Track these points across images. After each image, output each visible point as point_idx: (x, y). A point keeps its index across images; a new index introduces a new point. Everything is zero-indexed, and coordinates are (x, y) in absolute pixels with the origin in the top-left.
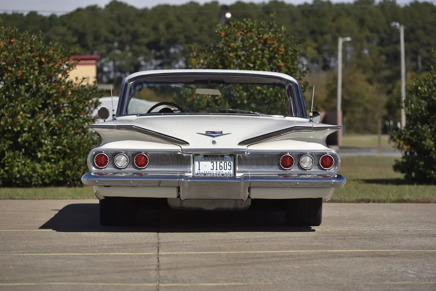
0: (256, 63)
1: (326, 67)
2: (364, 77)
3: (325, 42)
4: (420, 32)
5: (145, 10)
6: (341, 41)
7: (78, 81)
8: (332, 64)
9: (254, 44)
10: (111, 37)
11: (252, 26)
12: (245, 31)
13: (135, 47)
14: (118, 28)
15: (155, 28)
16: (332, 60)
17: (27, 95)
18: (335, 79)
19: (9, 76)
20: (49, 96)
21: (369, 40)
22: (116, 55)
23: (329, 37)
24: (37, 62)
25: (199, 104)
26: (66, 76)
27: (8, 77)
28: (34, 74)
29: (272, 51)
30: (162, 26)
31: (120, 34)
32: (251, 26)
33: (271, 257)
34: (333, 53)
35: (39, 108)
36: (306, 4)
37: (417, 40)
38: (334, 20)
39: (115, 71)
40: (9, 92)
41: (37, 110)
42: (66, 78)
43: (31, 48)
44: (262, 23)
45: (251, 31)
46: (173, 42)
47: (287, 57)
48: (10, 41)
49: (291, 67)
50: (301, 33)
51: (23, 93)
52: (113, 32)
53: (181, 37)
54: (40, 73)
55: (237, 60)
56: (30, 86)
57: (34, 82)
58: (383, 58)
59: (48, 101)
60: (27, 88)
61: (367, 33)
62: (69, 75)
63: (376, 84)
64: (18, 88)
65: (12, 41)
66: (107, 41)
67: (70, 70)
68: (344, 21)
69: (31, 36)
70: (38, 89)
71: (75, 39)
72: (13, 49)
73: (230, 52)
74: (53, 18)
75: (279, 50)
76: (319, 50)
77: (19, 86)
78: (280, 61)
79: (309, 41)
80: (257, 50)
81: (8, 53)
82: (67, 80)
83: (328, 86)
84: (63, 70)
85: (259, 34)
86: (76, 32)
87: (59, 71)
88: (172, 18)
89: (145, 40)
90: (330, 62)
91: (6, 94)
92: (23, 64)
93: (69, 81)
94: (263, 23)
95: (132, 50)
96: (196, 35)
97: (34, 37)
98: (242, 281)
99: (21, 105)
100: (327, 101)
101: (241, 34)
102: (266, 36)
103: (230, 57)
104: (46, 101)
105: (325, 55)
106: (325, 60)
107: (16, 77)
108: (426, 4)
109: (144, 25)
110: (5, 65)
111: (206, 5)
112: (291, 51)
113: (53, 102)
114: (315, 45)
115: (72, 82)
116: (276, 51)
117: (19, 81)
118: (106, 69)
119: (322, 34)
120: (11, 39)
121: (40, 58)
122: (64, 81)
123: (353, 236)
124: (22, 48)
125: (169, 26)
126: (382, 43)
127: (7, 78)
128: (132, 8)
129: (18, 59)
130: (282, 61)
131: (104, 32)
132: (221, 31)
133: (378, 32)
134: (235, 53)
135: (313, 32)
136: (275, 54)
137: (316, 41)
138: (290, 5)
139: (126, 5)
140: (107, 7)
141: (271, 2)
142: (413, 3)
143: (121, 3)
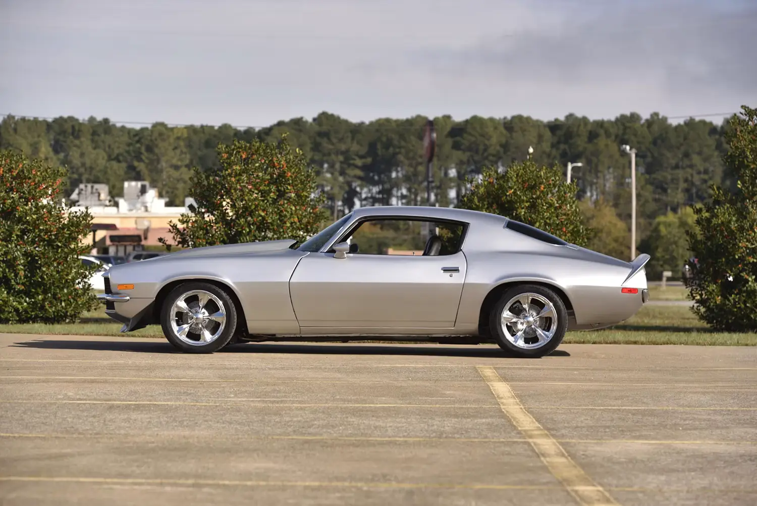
4: (695, 158)
6: (570, 166)
31: (329, 154)
37: (692, 166)
46: (394, 164)
89: (360, 162)
95: (343, 174)
138: (537, 121)
139: (339, 118)
140: (314, 120)
141: (513, 118)
142: (687, 122)
143: (332, 115)
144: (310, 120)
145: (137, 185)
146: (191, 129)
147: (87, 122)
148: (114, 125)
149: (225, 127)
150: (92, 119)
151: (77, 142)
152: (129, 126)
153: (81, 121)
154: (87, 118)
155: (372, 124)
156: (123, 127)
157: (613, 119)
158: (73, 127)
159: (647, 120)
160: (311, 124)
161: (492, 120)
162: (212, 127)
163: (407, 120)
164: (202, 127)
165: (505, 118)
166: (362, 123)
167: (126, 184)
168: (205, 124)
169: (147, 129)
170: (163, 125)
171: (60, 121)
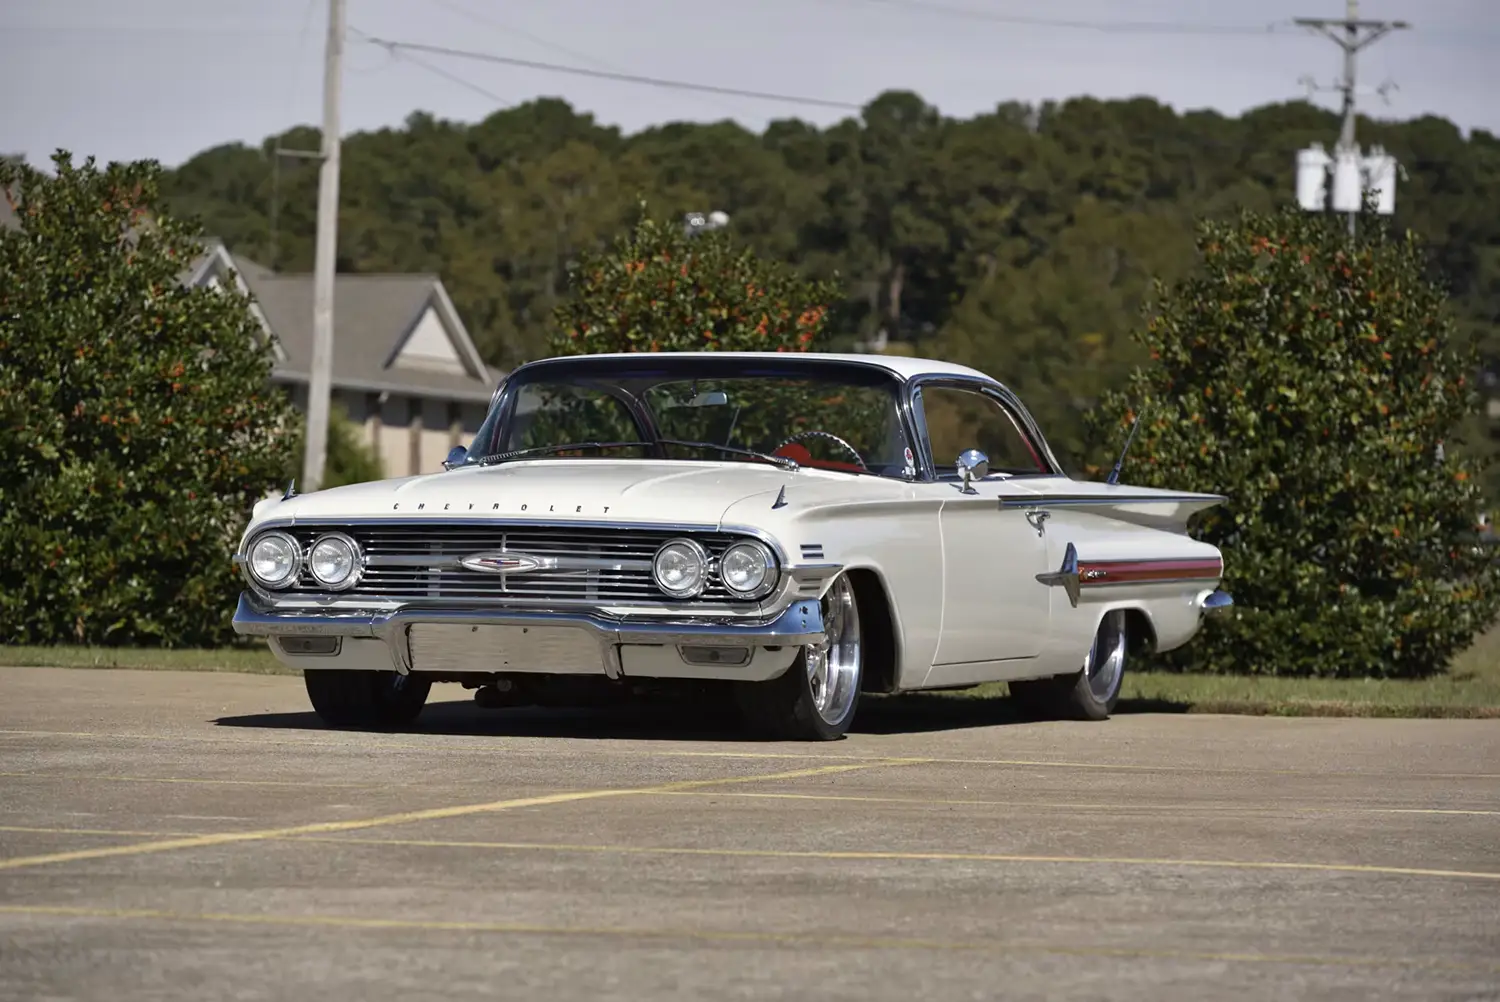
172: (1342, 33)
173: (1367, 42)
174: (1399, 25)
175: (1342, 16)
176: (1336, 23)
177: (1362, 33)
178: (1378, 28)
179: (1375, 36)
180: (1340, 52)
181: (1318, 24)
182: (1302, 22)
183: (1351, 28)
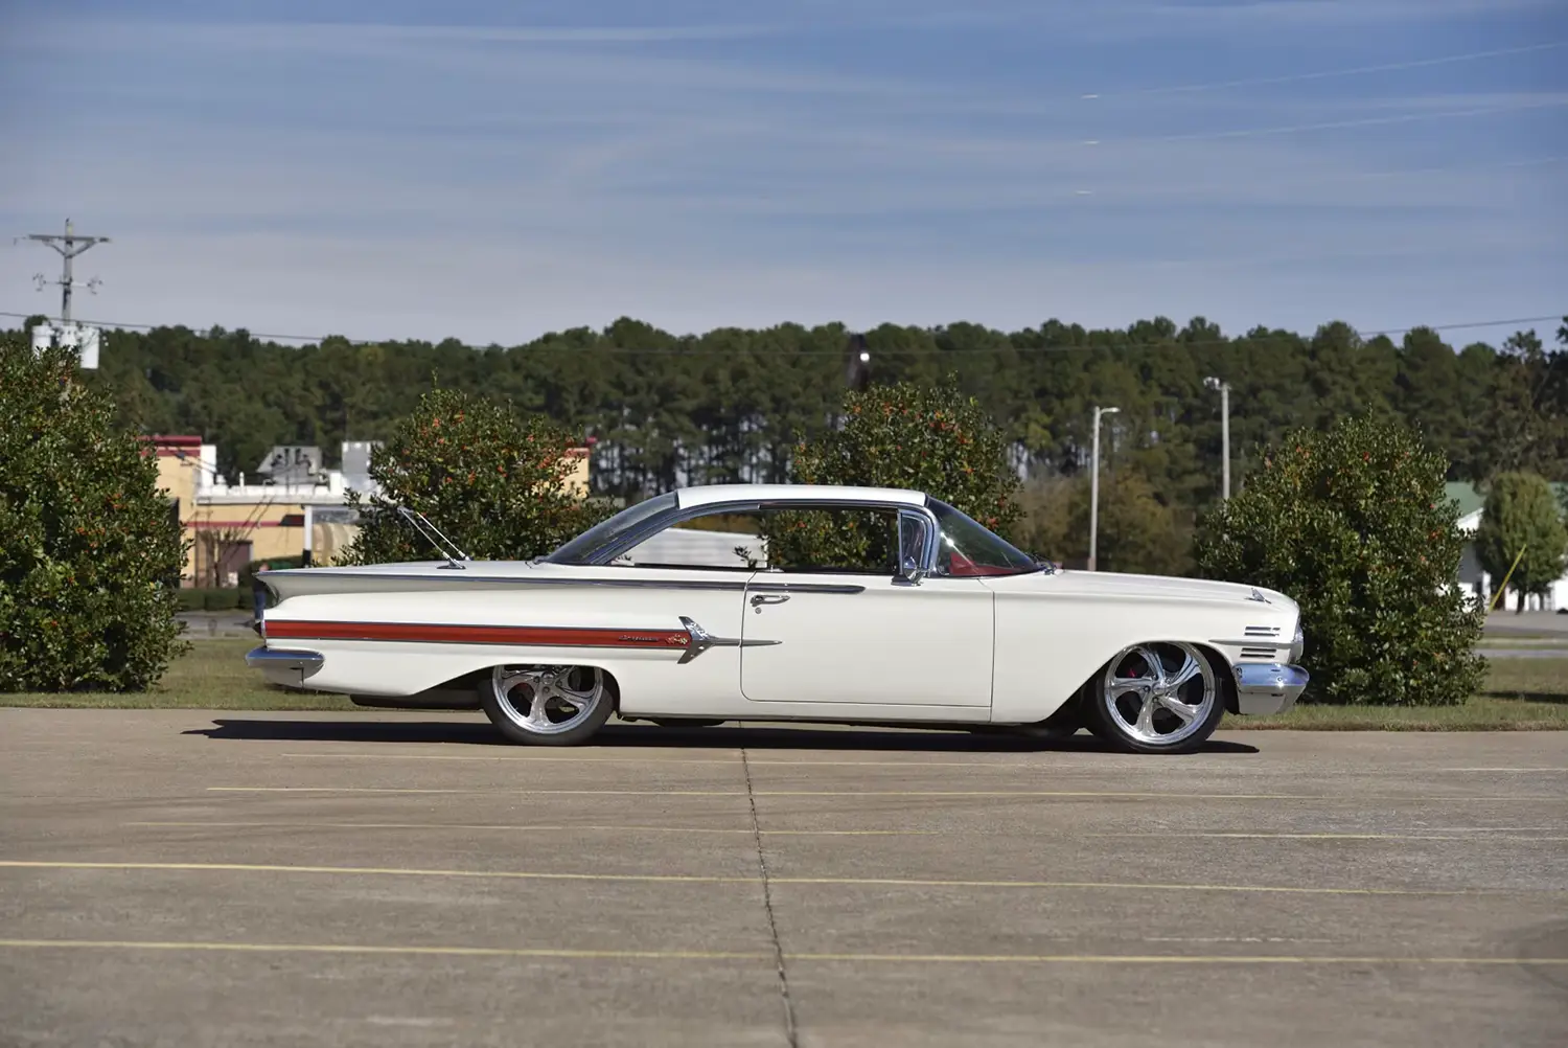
0: (920, 466)
1: (1069, 466)
2: (1149, 489)
3: (1068, 415)
4: (1269, 396)
5: (689, 340)
6: (1098, 414)
7: (580, 495)
8: (1081, 462)
9: (916, 431)
10: (615, 395)
11: (914, 395)
12: (900, 405)
13: (666, 418)
14: (631, 378)
15: (709, 379)
16: (1083, 451)
17: (484, 522)
18: (1088, 492)
19: (450, 485)
20: (526, 524)
21: (1159, 409)
22: (626, 434)
23: (1075, 403)
24: (503, 458)
25: (810, 539)
26: (557, 486)
27: (447, 486)
28: (496, 481)
29: (950, 445)
30: (723, 375)
31: (635, 391)
32: (911, 395)
33: (938, 801)
34: (1084, 438)
35: (506, 546)
36: (1028, 330)
37: (1264, 411)
38: (1086, 368)
39: (623, 469)
40: (450, 514)
41: (503, 550)
42: (559, 489)
43: (492, 430)
44: (931, 390)
45: (910, 405)
46: (746, 409)
47: (977, 456)
48: (451, 419)
49: (987, 474)
50: (1016, 394)
51: (475, 517)
52: (620, 385)
53: (766, 401)
54: (507, 479)
55: (883, 459)
56: (491, 505)
57: (497, 496)
58: (1191, 448)
59: (524, 534)
60: (483, 507)
61: (1156, 395)
62: (563, 484)
63: (1174, 505)
64: (468, 508)
65: (456, 416)
66: (607, 405)
67: (566, 475)
68: (1109, 371)
69: (492, 409)
70: (505, 510)
71: (539, 400)
72: (456, 434)
73: (870, 444)
74: (493, 352)
75: (963, 443)
76: (1054, 431)
77: (470, 503)
78: (965, 463)
79: (1035, 412)
80: (922, 442)
81: (450, 441)
82: (560, 493)
83: (1072, 506)
84: (552, 474)
85: (927, 411)
86: (542, 384)
87: (545, 477)
88: (745, 356)
89: (689, 405)
90: (1077, 455)
91: (442, 518)
92: (476, 462)
93: (563, 496)
94: (934, 391)
95: (658, 425)
96: (795, 395)
97: (498, 410)
98: (890, 829)
99: (472, 538)
100: (1067, 537)
101: (892, 411)
102: (939, 415)
103: (871, 454)
104: (518, 534)
105: (1068, 440)
106: (1067, 451)
107: (463, 487)
108: (1281, 333)
109: (686, 372)
110: (442, 463)
111: (817, 330)
112: (987, 445)
113: (533, 534)
114: (1047, 420)
115: (568, 497)
116: (958, 443)
117: (469, 494)
118: (603, 464)
119: (1061, 396)
120: (453, 413)
121: (511, 451)
122: (553, 495)
123: (1080, 774)
124: (474, 431)
125: (738, 375)
126: (1187, 417)
127: (445, 490)
128: (662, 335)
129: (469, 451)
130: (969, 463)
131: (602, 385)
132: (854, 404)
133: (1179, 394)
134: (879, 448)
135: (1042, 393)
136: (957, 449)
137: (1049, 412)
138: (994, 332)
139: (649, 328)
140: (607, 331)
141: (953, 327)
142: (1253, 333)
143: (638, 324)
144: (600, 331)
145: (364, 448)
146: (392, 348)
147: (207, 335)
148: (256, 342)
149: (451, 345)
150: (217, 331)
151: (196, 371)
152: (282, 342)
153: (197, 334)
154: (208, 328)
155: (706, 337)
156: (271, 345)
157: (1125, 328)
158: (186, 346)
159: (1185, 331)
160: (601, 337)
161: (914, 330)
162: (427, 345)
163: (769, 331)
164: (411, 343)
165: (938, 328)
166: (692, 337)
167: (345, 447)
168: (414, 338)
169: (313, 347)
170: (341, 340)
171: (162, 336)
172: (61, 244)
173: (80, 251)
174: (104, 240)
175: (63, 234)
176: (60, 238)
177: (77, 245)
178: (90, 242)
179: (87, 247)
180: (62, 258)
181: (46, 239)
182: (33, 237)
183: (69, 242)
